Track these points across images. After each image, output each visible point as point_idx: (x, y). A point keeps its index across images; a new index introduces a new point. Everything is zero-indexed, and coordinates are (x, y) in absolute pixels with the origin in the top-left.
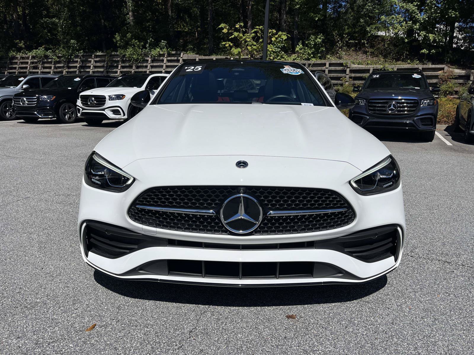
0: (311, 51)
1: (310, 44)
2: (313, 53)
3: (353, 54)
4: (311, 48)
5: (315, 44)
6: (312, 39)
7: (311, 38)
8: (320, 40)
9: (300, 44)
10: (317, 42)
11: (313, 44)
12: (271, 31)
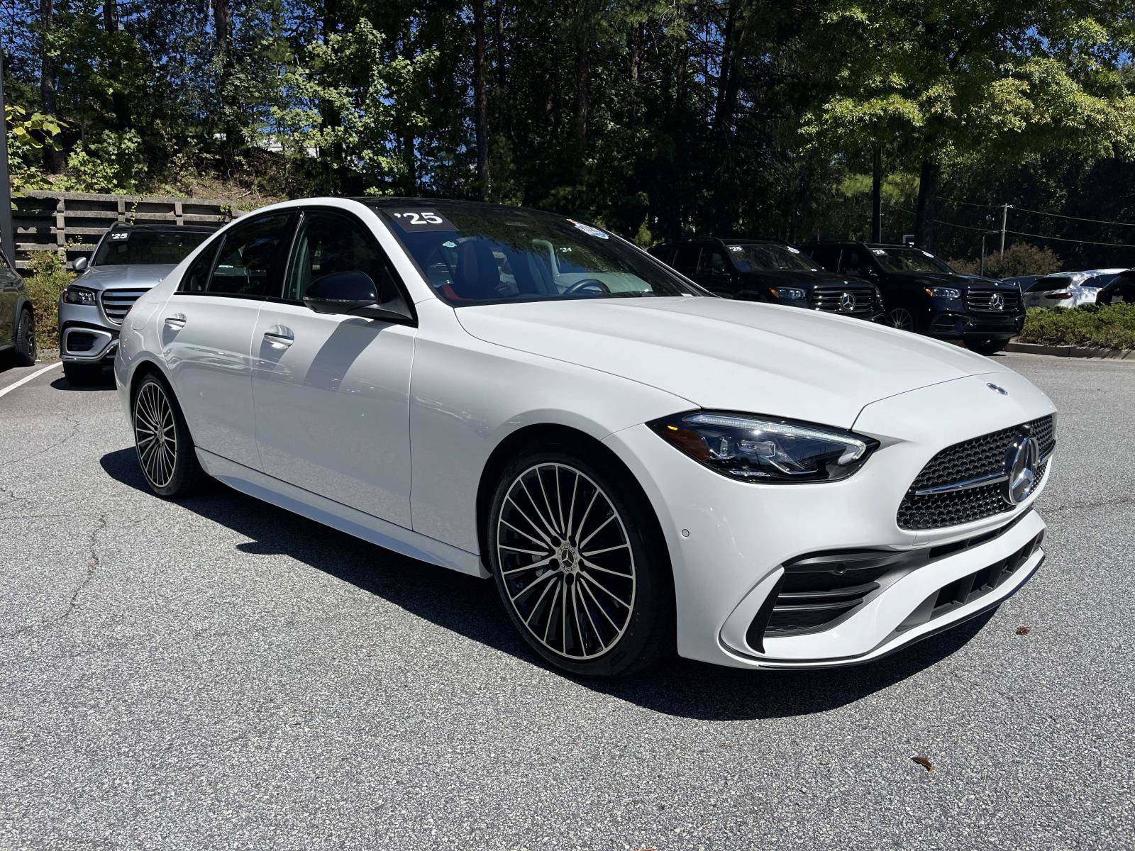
0: (113, 171)
1: (108, 153)
2: (116, 176)
3: (217, 185)
4: (111, 163)
5: (121, 155)
6: (111, 141)
7: (105, 137)
8: (132, 146)
9: (78, 150)
10: (125, 150)
11: (116, 152)
12: (10, 108)
